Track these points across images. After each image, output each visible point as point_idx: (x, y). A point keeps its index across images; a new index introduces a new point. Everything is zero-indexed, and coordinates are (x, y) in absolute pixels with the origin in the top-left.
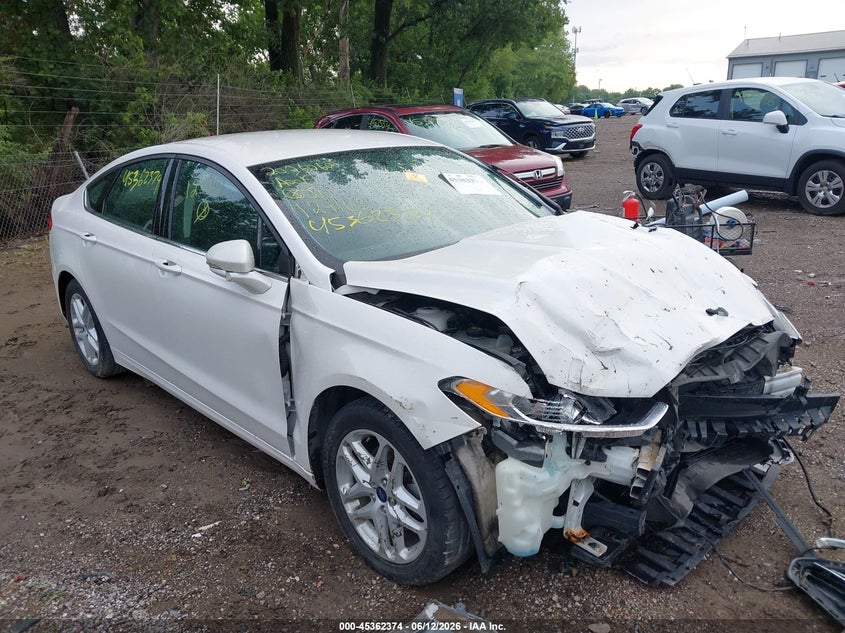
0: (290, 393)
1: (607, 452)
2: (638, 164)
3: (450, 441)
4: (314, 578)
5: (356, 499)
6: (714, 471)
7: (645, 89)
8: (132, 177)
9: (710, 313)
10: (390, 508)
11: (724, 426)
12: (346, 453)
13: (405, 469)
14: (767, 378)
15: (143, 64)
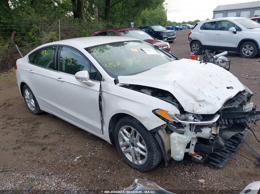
0: (102, 116)
1: (202, 129)
2: (191, 44)
3: (157, 128)
4: (114, 170)
5: (124, 146)
6: (230, 134)
7: (188, 21)
8: (44, 52)
9: (228, 88)
10: (136, 149)
11: (232, 121)
12: (121, 133)
13: (140, 137)
14: (244, 106)
15: (34, 17)
